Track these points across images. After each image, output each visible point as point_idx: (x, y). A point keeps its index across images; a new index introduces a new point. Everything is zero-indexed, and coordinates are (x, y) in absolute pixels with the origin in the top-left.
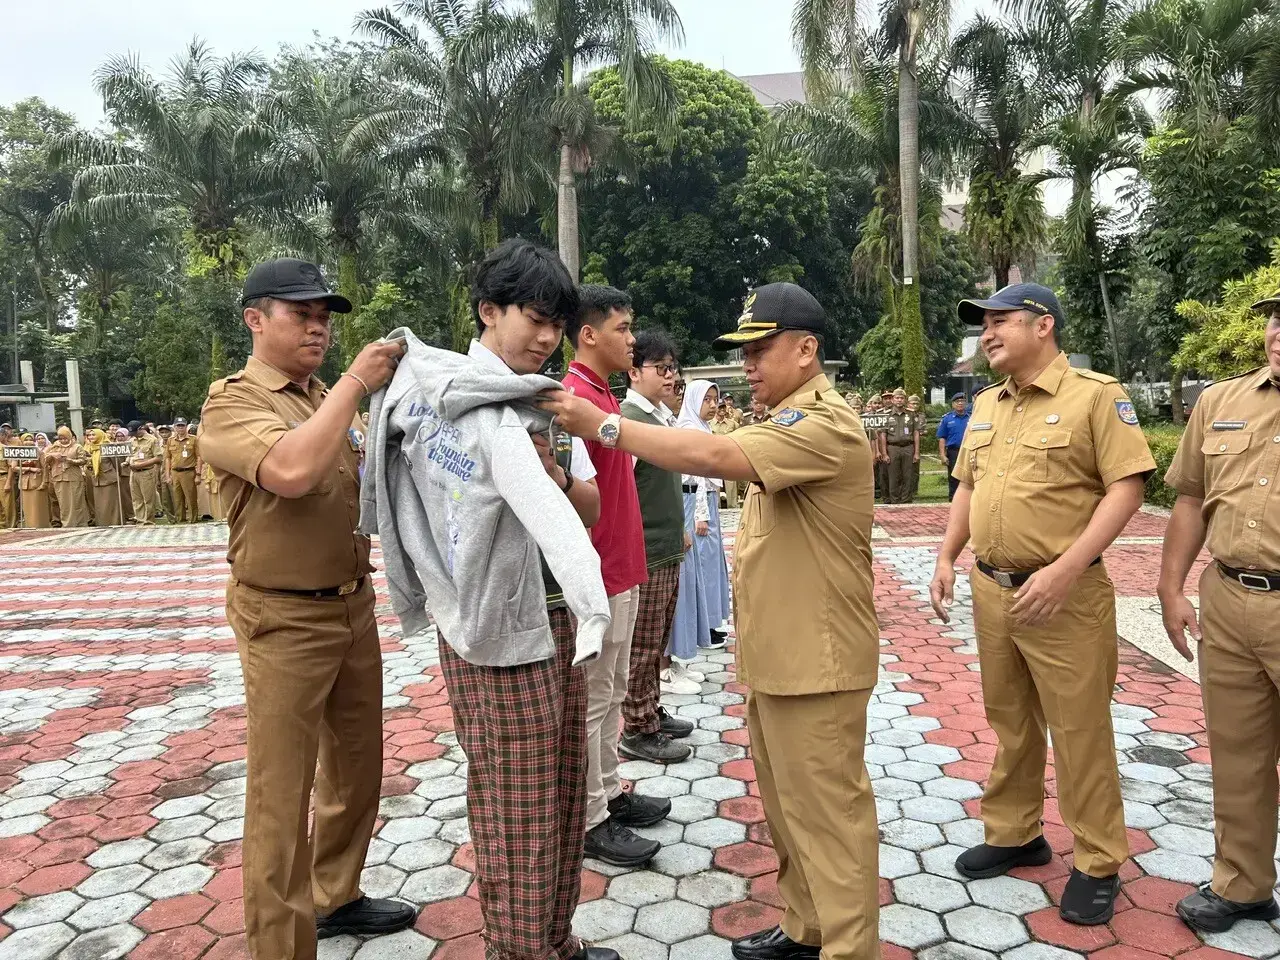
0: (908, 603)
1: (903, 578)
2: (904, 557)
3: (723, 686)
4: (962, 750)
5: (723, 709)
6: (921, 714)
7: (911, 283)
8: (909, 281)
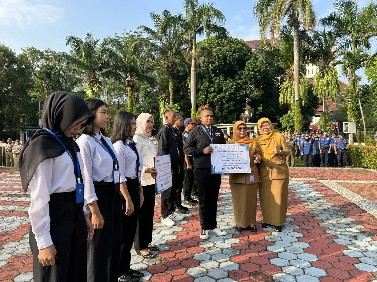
1: (295, 192)
2: (296, 185)
4: (318, 256)
6: (302, 241)
7: (297, 100)
8: (297, 99)
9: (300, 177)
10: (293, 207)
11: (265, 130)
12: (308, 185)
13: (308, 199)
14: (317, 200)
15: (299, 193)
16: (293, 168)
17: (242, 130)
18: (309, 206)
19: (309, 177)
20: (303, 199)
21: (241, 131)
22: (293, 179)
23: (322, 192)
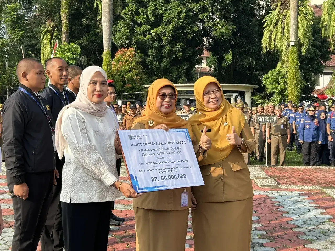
0: (287, 226)
1: (284, 210)
2: (286, 198)
7: (294, 44)
8: (292, 43)
9: (293, 184)
10: (279, 238)
11: (211, 100)
12: (306, 199)
13: (305, 224)
14: (320, 224)
15: (290, 212)
16: (282, 166)
17: (167, 99)
18: (306, 235)
19: (309, 183)
20: (296, 223)
21: (165, 101)
22: (281, 187)
23: (328, 211)
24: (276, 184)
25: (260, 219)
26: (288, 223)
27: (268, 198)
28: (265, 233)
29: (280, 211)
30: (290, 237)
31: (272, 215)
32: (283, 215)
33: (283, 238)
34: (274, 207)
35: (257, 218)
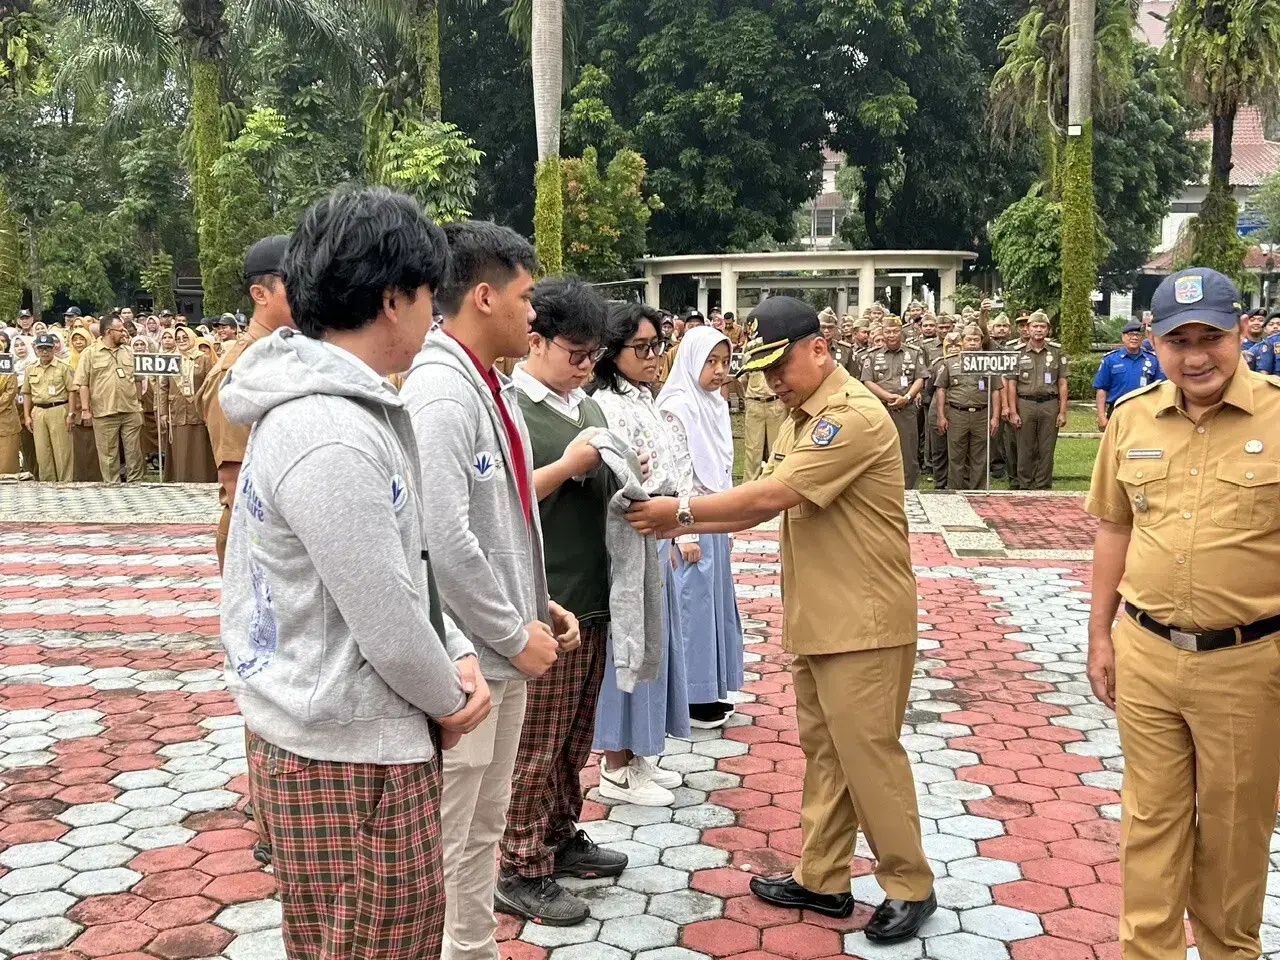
0: (1011, 665)
2: (1020, 586)
3: (709, 794)
4: (1044, 917)
5: (702, 832)
6: (993, 856)
7: (1079, 133)
8: (1077, 131)
10: (985, 699)
12: (1075, 588)
13: (1061, 660)
15: (1024, 628)
20: (1036, 657)
22: (1012, 554)
24: (1000, 546)
25: (942, 646)
26: (1015, 659)
27: (972, 589)
28: (950, 685)
29: (999, 625)
30: (1014, 696)
31: (976, 635)
32: (1006, 636)
33: (995, 700)
34: (985, 614)
35: (936, 644)
